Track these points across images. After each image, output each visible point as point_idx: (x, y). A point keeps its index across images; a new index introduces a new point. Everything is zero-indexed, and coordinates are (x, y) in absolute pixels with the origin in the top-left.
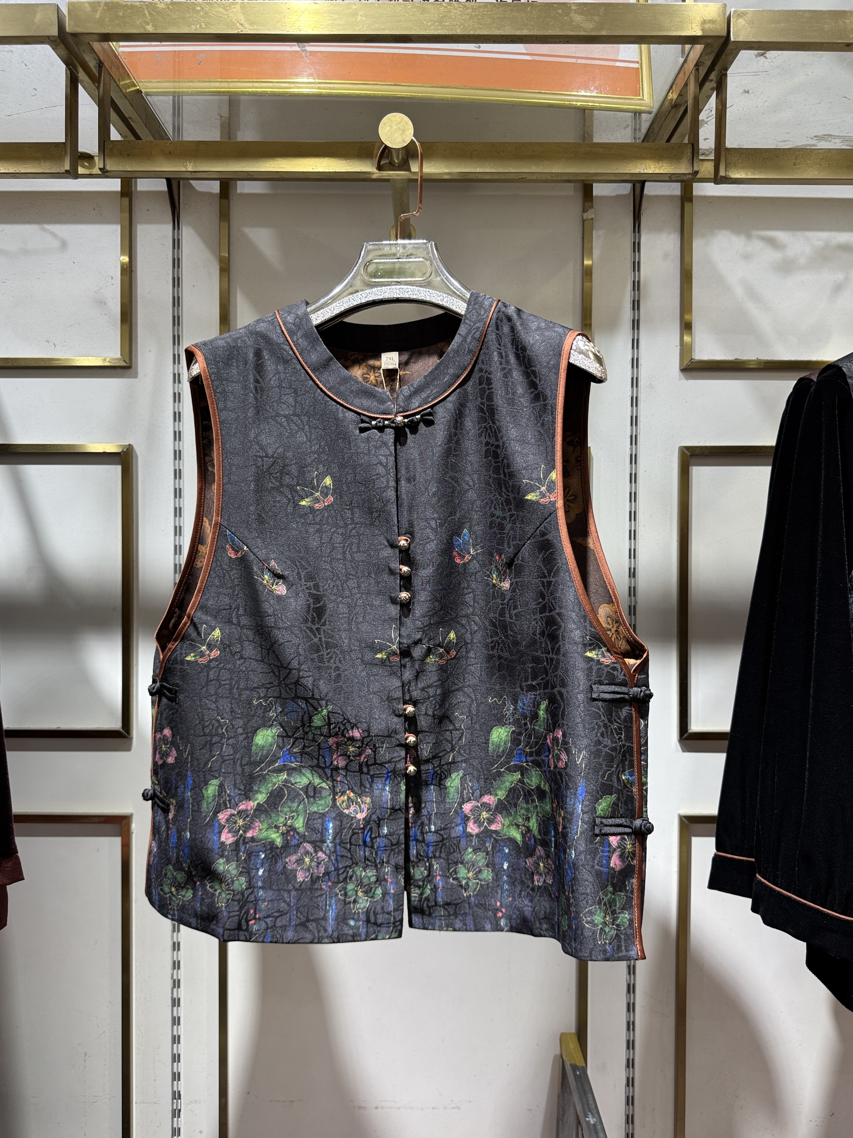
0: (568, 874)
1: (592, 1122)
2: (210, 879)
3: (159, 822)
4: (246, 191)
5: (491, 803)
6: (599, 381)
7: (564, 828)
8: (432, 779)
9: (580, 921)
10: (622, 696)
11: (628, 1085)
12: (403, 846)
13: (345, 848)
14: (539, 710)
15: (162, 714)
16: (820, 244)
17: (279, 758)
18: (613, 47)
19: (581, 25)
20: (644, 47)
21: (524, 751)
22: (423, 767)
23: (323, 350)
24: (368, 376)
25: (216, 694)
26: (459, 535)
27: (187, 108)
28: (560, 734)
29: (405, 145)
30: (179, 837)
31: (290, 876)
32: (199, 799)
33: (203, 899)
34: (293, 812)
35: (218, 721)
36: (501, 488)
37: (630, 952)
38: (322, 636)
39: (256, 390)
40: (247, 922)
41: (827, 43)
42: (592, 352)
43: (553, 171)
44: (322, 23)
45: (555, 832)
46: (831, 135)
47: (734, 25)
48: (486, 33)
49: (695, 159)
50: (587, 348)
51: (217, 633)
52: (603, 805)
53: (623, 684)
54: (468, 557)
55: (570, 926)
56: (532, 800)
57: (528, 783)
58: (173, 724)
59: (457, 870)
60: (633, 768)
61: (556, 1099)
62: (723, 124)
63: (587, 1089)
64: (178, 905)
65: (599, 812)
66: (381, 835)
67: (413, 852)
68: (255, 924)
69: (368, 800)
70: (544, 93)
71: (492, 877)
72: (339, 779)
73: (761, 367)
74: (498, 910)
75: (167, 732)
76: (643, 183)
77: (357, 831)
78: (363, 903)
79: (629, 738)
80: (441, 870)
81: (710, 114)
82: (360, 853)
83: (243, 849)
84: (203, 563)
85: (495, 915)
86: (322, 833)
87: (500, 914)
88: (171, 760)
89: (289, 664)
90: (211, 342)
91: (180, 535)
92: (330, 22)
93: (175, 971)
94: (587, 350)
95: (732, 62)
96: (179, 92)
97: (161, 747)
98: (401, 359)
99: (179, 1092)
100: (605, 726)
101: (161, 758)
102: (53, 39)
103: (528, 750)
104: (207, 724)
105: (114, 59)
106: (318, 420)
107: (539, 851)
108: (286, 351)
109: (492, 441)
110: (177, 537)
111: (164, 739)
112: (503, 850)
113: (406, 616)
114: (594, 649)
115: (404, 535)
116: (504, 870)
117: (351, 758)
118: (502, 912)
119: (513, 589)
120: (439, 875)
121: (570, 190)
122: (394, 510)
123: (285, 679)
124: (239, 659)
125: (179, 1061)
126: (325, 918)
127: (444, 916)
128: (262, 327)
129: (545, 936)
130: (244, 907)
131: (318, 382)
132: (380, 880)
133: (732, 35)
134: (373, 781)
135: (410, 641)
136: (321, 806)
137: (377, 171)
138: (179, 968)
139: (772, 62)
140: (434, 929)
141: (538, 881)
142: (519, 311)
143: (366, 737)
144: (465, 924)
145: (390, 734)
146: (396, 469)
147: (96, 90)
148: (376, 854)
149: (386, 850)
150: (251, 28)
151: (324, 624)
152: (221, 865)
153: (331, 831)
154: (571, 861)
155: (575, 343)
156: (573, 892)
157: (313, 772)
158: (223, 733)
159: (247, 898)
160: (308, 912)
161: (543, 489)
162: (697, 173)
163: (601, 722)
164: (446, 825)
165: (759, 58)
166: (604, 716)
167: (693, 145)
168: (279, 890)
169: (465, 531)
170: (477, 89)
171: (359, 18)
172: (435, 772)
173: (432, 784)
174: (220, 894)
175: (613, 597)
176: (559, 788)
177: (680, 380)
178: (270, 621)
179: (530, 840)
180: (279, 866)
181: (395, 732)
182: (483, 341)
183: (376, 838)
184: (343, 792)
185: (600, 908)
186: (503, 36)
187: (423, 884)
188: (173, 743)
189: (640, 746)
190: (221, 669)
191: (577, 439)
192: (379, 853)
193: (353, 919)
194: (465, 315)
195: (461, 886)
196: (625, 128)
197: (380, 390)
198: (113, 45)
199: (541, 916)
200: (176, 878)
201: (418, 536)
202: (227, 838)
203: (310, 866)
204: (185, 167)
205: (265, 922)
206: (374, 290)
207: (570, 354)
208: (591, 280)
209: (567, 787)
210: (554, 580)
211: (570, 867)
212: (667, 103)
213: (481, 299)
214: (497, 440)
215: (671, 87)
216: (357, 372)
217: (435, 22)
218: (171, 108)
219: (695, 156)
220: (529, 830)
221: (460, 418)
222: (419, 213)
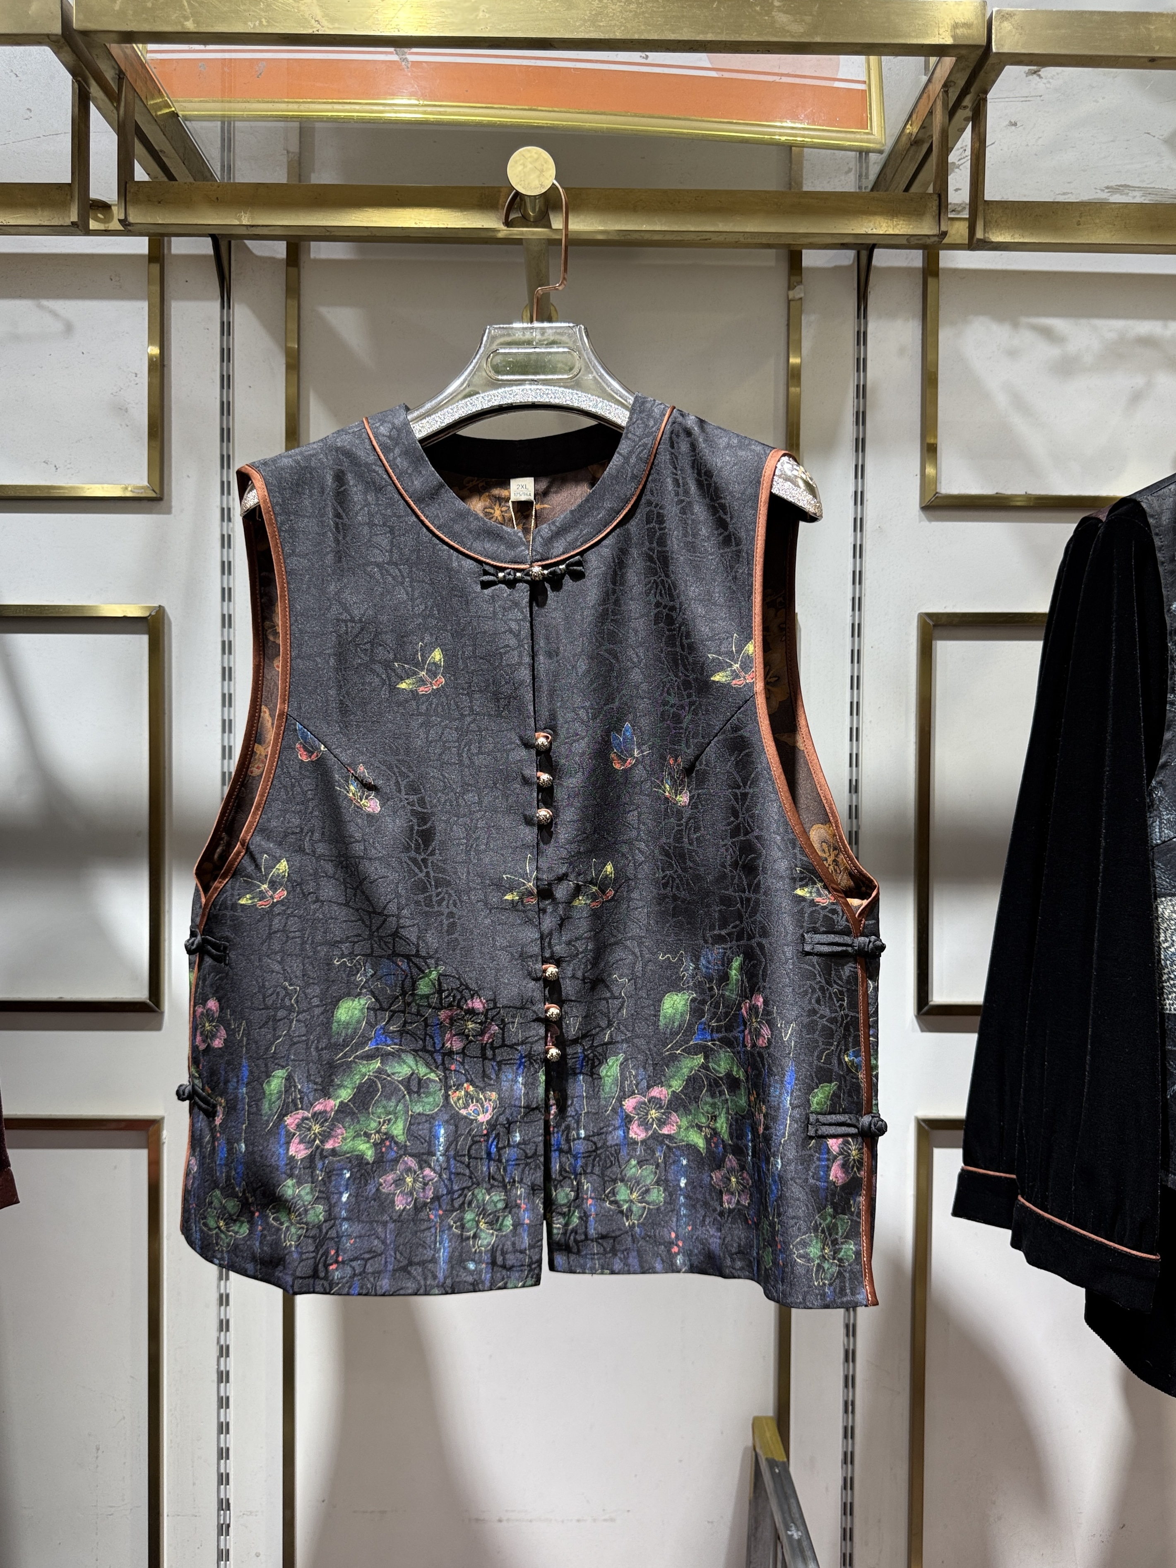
0: (772, 1191)
1: (796, 1536)
2: (274, 1208)
3: (201, 1130)
4: (323, 256)
5: (663, 1098)
6: (811, 519)
7: (767, 1128)
8: (582, 1066)
9: (790, 1255)
10: (844, 948)
11: (845, 1487)
12: (542, 1159)
13: (463, 1163)
14: (730, 969)
15: (204, 980)
16: (1112, 336)
17: (370, 1040)
18: (831, 59)
19: (787, 28)
20: (873, 58)
21: (709, 1026)
22: (569, 1051)
23: (429, 475)
24: (492, 511)
25: (282, 951)
26: (619, 731)
27: (240, 139)
28: (760, 1001)
29: (544, 191)
30: (231, 1151)
31: (385, 1204)
32: (258, 1097)
33: (264, 1236)
34: (390, 1113)
35: (285, 988)
36: (677, 665)
37: (858, 1296)
38: (430, 869)
39: (337, 528)
40: (326, 1266)
41: (1123, 57)
42: (802, 478)
43: (748, 230)
44: (429, 21)
45: (753, 1134)
46: (1129, 186)
47: (996, 30)
48: (656, 38)
49: (942, 215)
50: (795, 473)
51: (283, 866)
52: (819, 1097)
53: (846, 932)
54: (631, 761)
55: (775, 1263)
56: (720, 1092)
57: (714, 1069)
58: (221, 993)
59: (616, 1190)
60: (859, 1045)
61: (746, 1506)
62: (980, 167)
63: (789, 1492)
64: (228, 1244)
65: (814, 1106)
66: (512, 1143)
67: (556, 1167)
68: (337, 1269)
69: (494, 1095)
70: (736, 123)
71: (664, 1198)
72: (453, 1067)
73: (1032, 504)
74: (671, 1243)
75: (212, 1004)
76: (871, 248)
77: (477, 1139)
78: (487, 1238)
79: (853, 1005)
80: (593, 1191)
81: (964, 155)
82: (483, 1168)
83: (319, 1165)
84: (261, 768)
85: (669, 1251)
86: (430, 1143)
87: (675, 1249)
88: (218, 1043)
89: (384, 908)
90: (274, 460)
91: (230, 731)
92: (441, 19)
93: (223, 1334)
94: (796, 477)
95: (994, 82)
96: (229, 117)
97: (204, 1026)
98: (538, 487)
99: (228, 1500)
100: (822, 989)
101: (204, 1041)
102: (53, 38)
103: (714, 1024)
104: (270, 992)
105: (139, 68)
106: (423, 571)
107: (730, 1161)
108: (378, 475)
109: (665, 601)
110: (226, 735)
111: (208, 1015)
112: (679, 1161)
113: (547, 842)
114: (806, 885)
115: (543, 730)
116: (681, 1189)
117: (471, 1037)
118: (677, 1245)
119: (694, 803)
120: (591, 1198)
121: (771, 260)
122: (529, 696)
123: (378, 929)
124: (315, 902)
125: (228, 1458)
126: (434, 1260)
127: (597, 1254)
128: (344, 441)
129: (739, 1277)
130: (322, 1246)
131: (423, 518)
132: (510, 1206)
133: (993, 44)
134: (500, 1070)
135: (551, 876)
136: (427, 1105)
137: (505, 228)
138: (228, 1330)
139: (1049, 82)
140: (584, 1273)
141: (729, 1203)
142: (701, 422)
143: (491, 1009)
144: (626, 1264)
145: (524, 1005)
146: (532, 639)
147: (115, 111)
148: (505, 1170)
149: (519, 1165)
150: (331, 26)
151: (432, 854)
152: (289, 1189)
153: (442, 1140)
154: (776, 1173)
155: (779, 466)
156: (779, 1215)
157: (418, 1059)
158: (292, 1005)
159: (327, 1233)
160: (410, 1252)
161: (736, 666)
162: (944, 234)
163: (817, 983)
164: (601, 1129)
165: (1030, 77)
166: (820, 976)
167: (939, 196)
168: (371, 1222)
169: (627, 725)
170: (643, 117)
171: (481, 14)
172: (586, 1056)
173: (581, 1073)
174: (288, 1228)
175: (830, 815)
176: (759, 1075)
177: (920, 521)
178: (358, 848)
179: (717, 1146)
180: (371, 1189)
181: (532, 1002)
182: (653, 463)
183: (504, 1147)
184: (459, 1085)
185: (816, 1237)
186: (679, 41)
187: (569, 1211)
188: (222, 1020)
189: (867, 1016)
190: (289, 916)
191: (781, 599)
192: (509, 1168)
193: (473, 1260)
194: (628, 427)
195: (622, 1212)
196: (847, 173)
197: (509, 530)
198: (138, 47)
199: (734, 1250)
200: (224, 1208)
201: (562, 733)
202: (298, 1151)
203: (413, 1188)
204: (239, 219)
205: (351, 1266)
206: (500, 390)
207: (772, 481)
208: (799, 384)
209: (771, 1073)
210: (751, 791)
211: (775, 1181)
212: (904, 139)
213: (648, 405)
214: (672, 598)
215: (911, 116)
216: (477, 505)
217: (585, 21)
218: (219, 139)
219: (943, 210)
220: (715, 1133)
221: (621, 569)
222: (563, 286)
